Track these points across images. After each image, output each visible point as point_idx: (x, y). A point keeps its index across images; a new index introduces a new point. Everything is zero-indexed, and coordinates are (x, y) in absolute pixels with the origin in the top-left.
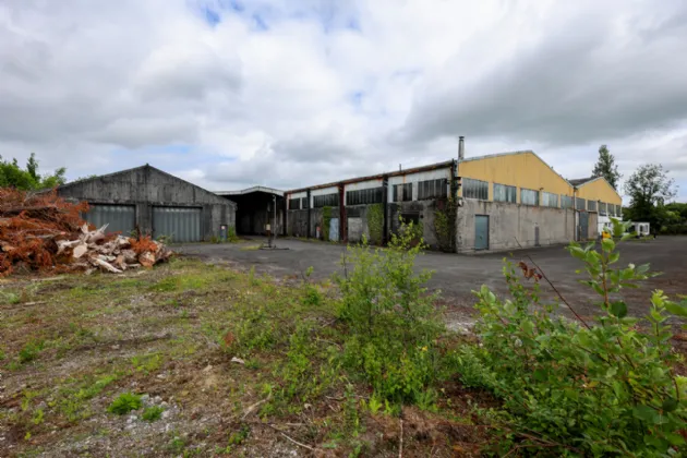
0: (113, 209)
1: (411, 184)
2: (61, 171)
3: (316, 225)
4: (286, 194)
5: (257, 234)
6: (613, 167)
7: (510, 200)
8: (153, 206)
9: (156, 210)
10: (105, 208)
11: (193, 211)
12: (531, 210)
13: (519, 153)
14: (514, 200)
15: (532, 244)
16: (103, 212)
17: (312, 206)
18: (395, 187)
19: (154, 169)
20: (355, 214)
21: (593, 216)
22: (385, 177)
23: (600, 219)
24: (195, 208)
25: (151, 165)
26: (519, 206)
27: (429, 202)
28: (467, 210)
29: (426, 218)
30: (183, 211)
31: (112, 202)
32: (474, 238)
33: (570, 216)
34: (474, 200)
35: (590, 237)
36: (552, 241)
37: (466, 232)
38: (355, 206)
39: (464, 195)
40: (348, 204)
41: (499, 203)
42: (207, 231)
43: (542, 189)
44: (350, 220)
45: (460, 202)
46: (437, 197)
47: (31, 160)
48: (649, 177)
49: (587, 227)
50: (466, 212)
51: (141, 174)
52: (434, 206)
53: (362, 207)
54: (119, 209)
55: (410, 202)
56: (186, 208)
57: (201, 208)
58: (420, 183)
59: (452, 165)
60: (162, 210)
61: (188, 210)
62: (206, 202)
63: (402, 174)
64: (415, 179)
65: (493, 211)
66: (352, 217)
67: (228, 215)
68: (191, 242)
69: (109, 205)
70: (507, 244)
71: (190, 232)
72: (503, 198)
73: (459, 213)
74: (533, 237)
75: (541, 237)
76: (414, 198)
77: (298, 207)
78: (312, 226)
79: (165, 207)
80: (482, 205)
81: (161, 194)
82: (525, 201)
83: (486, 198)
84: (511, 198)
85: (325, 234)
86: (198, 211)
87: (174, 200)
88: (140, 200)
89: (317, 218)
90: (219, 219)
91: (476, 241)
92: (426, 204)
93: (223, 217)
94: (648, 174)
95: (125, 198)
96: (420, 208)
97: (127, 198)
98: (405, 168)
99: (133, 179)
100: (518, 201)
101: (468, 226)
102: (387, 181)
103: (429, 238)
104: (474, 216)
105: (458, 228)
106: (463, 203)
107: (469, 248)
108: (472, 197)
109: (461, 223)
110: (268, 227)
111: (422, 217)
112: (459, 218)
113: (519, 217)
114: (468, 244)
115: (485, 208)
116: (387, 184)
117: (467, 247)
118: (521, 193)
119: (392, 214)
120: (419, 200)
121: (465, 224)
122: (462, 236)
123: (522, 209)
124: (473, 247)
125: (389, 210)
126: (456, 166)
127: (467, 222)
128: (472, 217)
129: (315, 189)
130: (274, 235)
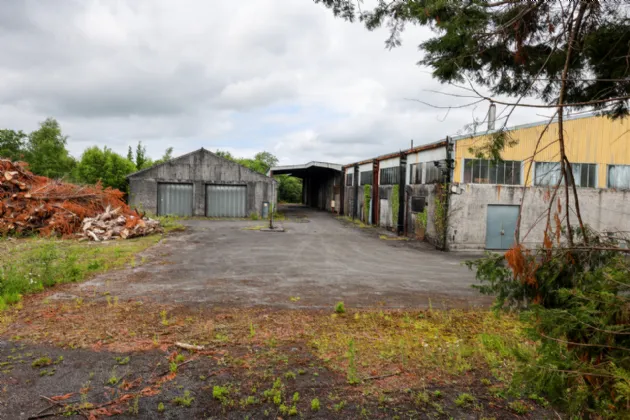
0: (178, 187)
1: (421, 163)
2: (170, 151)
3: (361, 206)
4: (344, 168)
8: (207, 185)
9: (209, 188)
10: (173, 186)
11: (239, 188)
14: (588, 183)
16: (171, 189)
17: (359, 184)
18: (411, 166)
19: (208, 152)
22: (403, 155)
24: (242, 185)
25: (205, 148)
26: (602, 191)
27: (433, 187)
28: (471, 199)
29: (429, 204)
30: (230, 188)
31: (176, 181)
32: (484, 232)
34: (488, 186)
37: (468, 226)
38: (386, 188)
39: (467, 179)
40: (381, 184)
42: (251, 208)
44: (382, 202)
45: (454, 189)
46: (438, 181)
47: (139, 147)
50: (468, 200)
51: (198, 157)
52: (435, 192)
53: (389, 188)
54: (182, 187)
55: (419, 186)
56: (233, 185)
57: (246, 186)
58: (427, 163)
59: (447, 145)
60: (214, 188)
61: (235, 188)
62: (250, 180)
63: (415, 152)
64: (424, 159)
66: (383, 198)
67: (270, 193)
68: (237, 217)
69: (175, 184)
71: (237, 208)
73: (453, 202)
76: (423, 182)
77: (351, 184)
78: (358, 206)
79: (215, 185)
80: (504, 192)
81: (212, 174)
83: (516, 181)
85: (366, 216)
86: (244, 188)
87: (222, 179)
88: (197, 179)
89: (361, 197)
90: (262, 197)
92: (430, 188)
93: (265, 195)
95: (186, 178)
96: (426, 193)
97: (187, 178)
99: (191, 161)
100: (600, 184)
101: (472, 219)
102: (406, 159)
103: (431, 230)
104: (486, 208)
105: (451, 221)
106: (462, 190)
107: (473, 246)
108: (483, 182)
109: (459, 214)
110: (333, 204)
111: (427, 204)
112: (453, 208)
113: (600, 208)
114: (470, 240)
115: (512, 195)
116: (405, 163)
117: (468, 245)
118: (609, 173)
119: (408, 198)
120: (426, 183)
121: (466, 215)
122: (459, 230)
123: (607, 197)
124: (481, 246)
125: (406, 194)
126: (452, 145)
127: (469, 214)
128: (482, 207)
129: (362, 164)
130: (337, 213)
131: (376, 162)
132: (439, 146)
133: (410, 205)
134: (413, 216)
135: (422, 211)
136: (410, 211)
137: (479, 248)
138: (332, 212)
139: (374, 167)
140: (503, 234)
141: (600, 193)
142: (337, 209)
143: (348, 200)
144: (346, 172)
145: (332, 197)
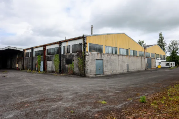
1: (70, 46)
3: (36, 65)
4: (24, 50)
5: (13, 69)
6: (164, 41)
7: (114, 53)
12: (124, 57)
13: (118, 34)
14: (116, 53)
15: (125, 71)
17: (34, 56)
18: (64, 47)
20: (49, 59)
21: (154, 59)
22: (60, 43)
23: (156, 61)
26: (119, 55)
27: (76, 54)
28: (91, 57)
29: (75, 61)
32: (95, 69)
33: (143, 60)
34: (95, 53)
35: (152, 68)
36: (135, 70)
37: (91, 67)
38: (50, 56)
39: (90, 51)
40: (47, 55)
41: (108, 54)
43: (129, 48)
44: (48, 62)
45: (87, 54)
46: (79, 51)
48: (175, 45)
49: (151, 64)
50: (91, 58)
52: (78, 55)
53: (53, 56)
55: (69, 54)
58: (73, 45)
59: (84, 38)
63: (66, 41)
64: (71, 43)
65: (105, 57)
66: (49, 61)
70: (113, 71)
72: (110, 52)
73: (87, 59)
74: (126, 68)
75: (130, 68)
76: (71, 52)
77: (29, 56)
78: (34, 65)
80: (99, 55)
82: (122, 53)
83: (102, 52)
84: (115, 52)
85: (39, 68)
89: (36, 61)
91: (96, 71)
92: (75, 54)
94: (174, 44)
96: (73, 56)
98: (67, 39)
100: (118, 53)
101: (92, 64)
102: (61, 44)
103: (76, 70)
104: (95, 60)
105: (87, 65)
106: (89, 54)
107: (92, 74)
108: (94, 52)
109: (88, 62)
110: (17, 66)
111: (74, 60)
112: (87, 61)
113: (119, 60)
114: (92, 72)
115: (101, 56)
116: (61, 46)
117: (91, 74)
118: (120, 50)
119: (63, 59)
120: (72, 53)
121: (90, 63)
122: (89, 68)
123: (120, 57)
124: (95, 74)
125: (62, 58)
126: (85, 38)
127: (91, 63)
128: (94, 60)
129: (35, 48)
130: (20, 69)
131: (44, 46)
132: (79, 38)
133: (65, 61)
134: (66, 65)
135: (71, 63)
136: (65, 64)
137: (94, 74)
138: (18, 69)
139: (44, 48)
140: (99, 69)
141: (119, 56)
142: (20, 67)
143: (27, 63)
144: (25, 52)
145: (17, 63)
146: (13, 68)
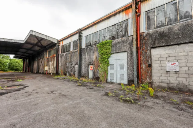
3: (88, 65)
78: (83, 65)
129: (85, 29)
130: (50, 74)
138: (47, 74)
142: (50, 71)
143: (66, 63)
144: (61, 44)
145: (46, 64)
146: (40, 71)
